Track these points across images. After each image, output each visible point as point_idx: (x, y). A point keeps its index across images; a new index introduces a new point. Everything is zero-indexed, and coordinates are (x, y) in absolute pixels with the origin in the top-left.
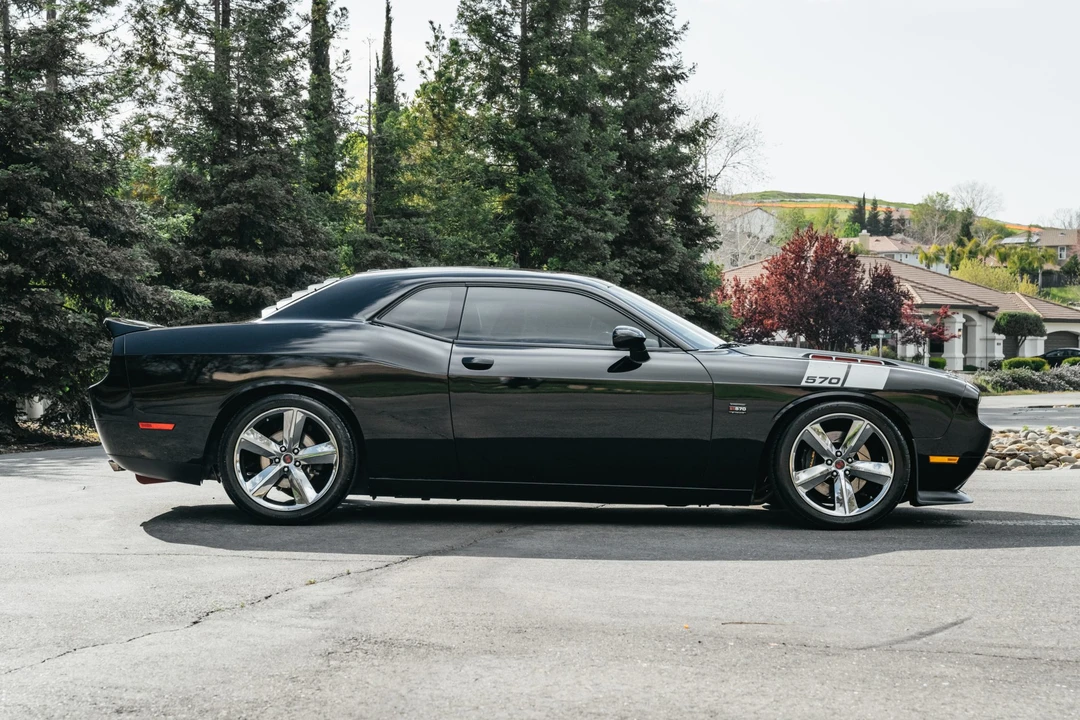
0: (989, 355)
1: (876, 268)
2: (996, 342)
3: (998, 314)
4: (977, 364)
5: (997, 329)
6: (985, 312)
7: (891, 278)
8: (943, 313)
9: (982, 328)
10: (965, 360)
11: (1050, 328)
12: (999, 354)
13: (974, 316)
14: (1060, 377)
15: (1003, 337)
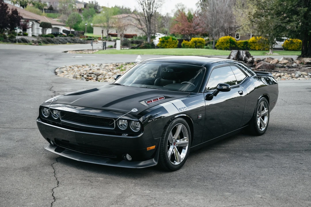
0: (38, 32)
1: (13, 9)
2: (40, 29)
3: (40, 22)
4: (35, 35)
5: (40, 26)
6: (37, 21)
7: (17, 12)
8: (27, 21)
9: (36, 26)
10: (32, 33)
11: (53, 26)
12: (41, 33)
13: (34, 22)
14: (58, 40)
15: (42, 28)
